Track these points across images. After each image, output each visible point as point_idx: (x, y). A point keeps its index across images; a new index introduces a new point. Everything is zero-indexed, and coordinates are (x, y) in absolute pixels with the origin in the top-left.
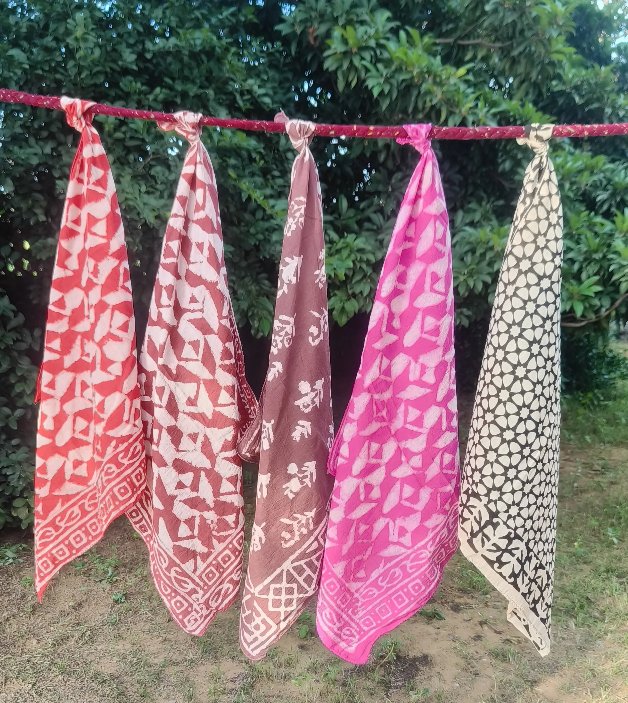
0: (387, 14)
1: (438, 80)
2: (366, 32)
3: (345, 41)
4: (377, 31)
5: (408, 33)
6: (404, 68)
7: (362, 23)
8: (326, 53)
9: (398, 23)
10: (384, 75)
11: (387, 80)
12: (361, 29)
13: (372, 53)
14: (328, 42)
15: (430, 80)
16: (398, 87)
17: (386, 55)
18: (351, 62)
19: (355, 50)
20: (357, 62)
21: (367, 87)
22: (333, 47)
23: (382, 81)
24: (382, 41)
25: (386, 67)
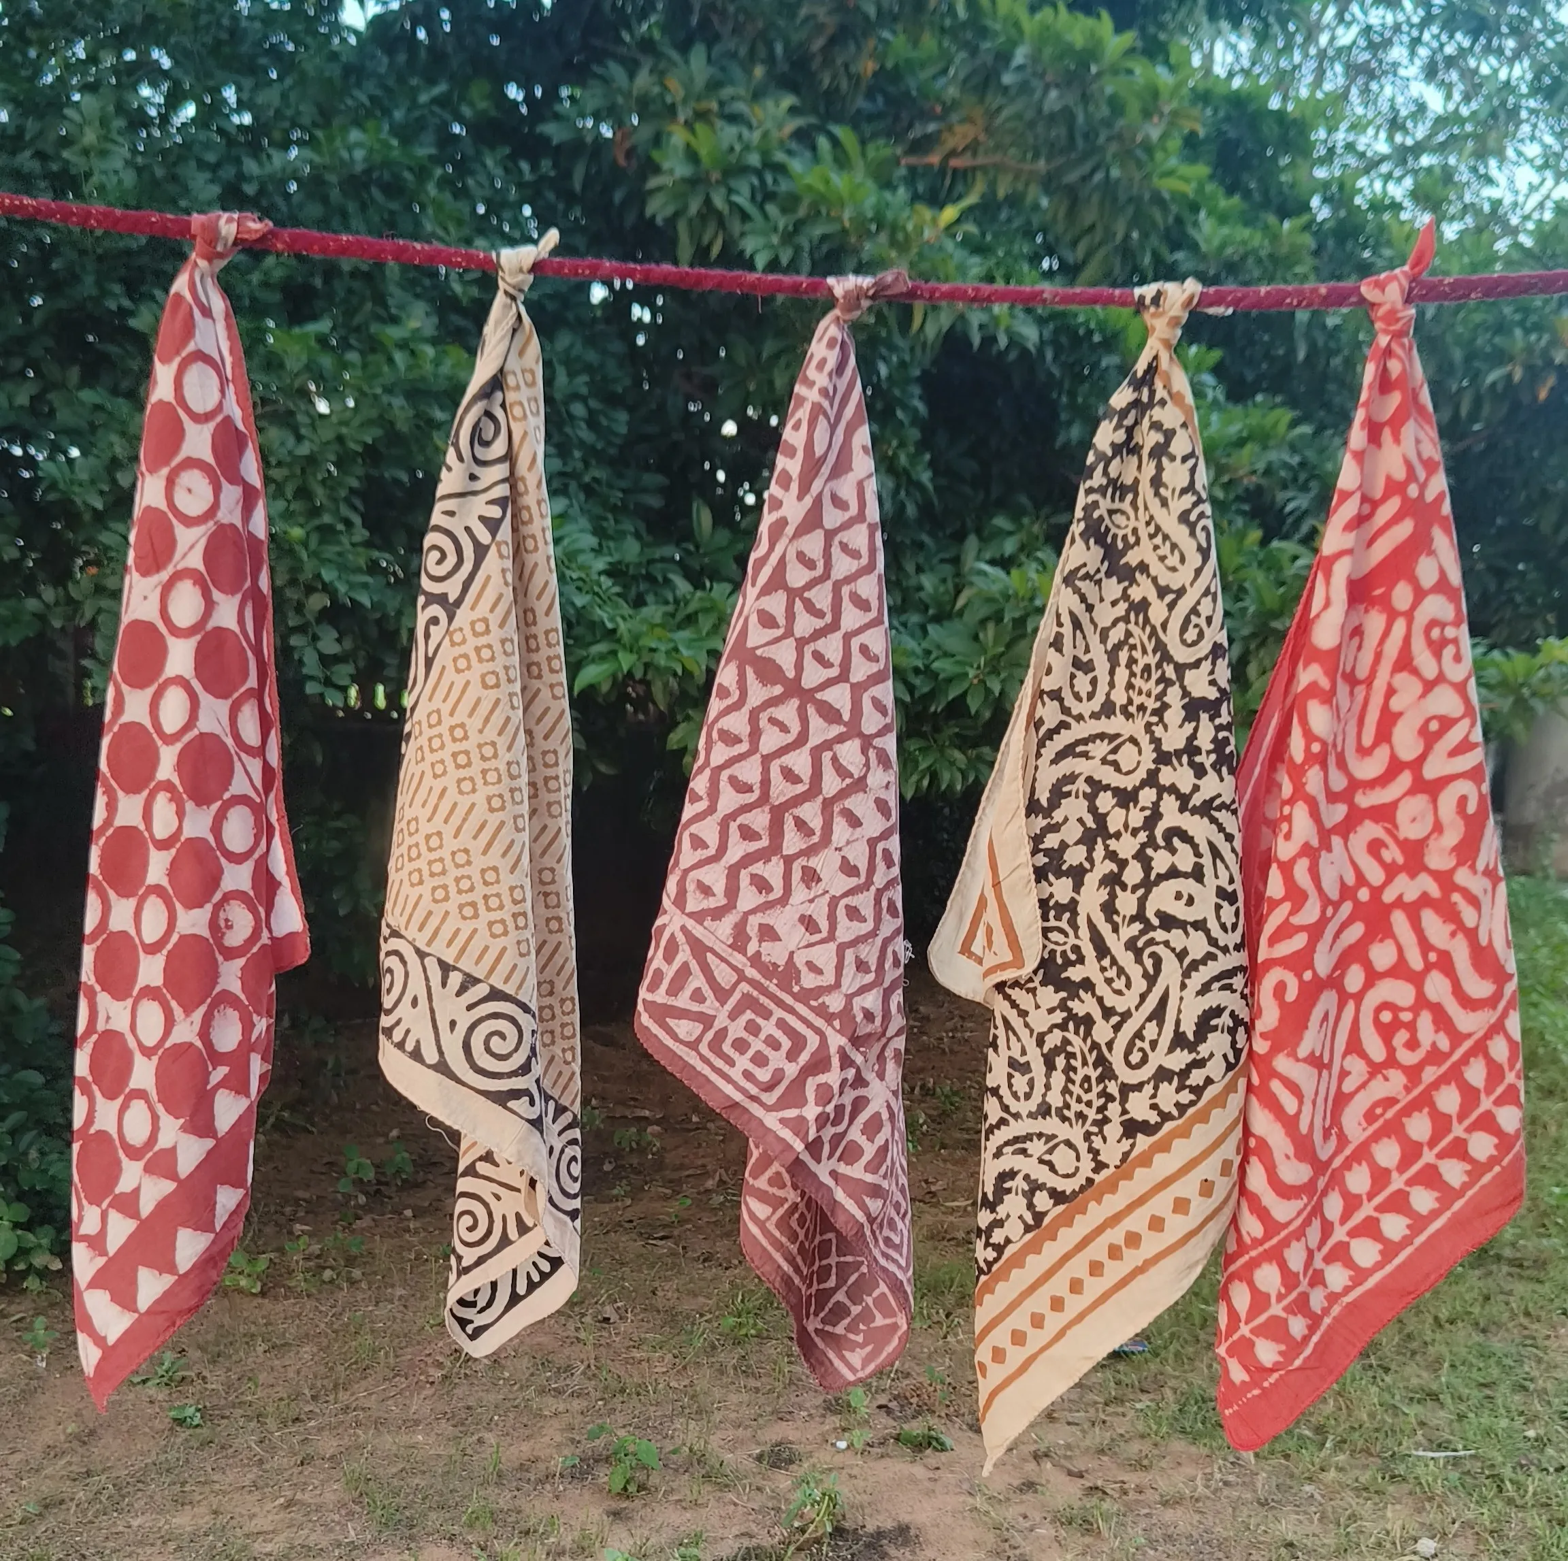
0: (789, 100)
1: (900, 236)
2: (740, 137)
3: (692, 155)
4: (765, 135)
5: (835, 142)
6: (824, 211)
7: (733, 119)
8: (653, 183)
9: (813, 120)
10: (781, 226)
11: (789, 237)
12: (729, 133)
13: (756, 182)
14: (656, 155)
15: (883, 238)
16: (811, 253)
17: (784, 186)
18: (708, 202)
19: (715, 176)
20: (719, 202)
21: (742, 252)
22: (666, 165)
23: (775, 240)
24: (780, 156)
25: (784, 210)
